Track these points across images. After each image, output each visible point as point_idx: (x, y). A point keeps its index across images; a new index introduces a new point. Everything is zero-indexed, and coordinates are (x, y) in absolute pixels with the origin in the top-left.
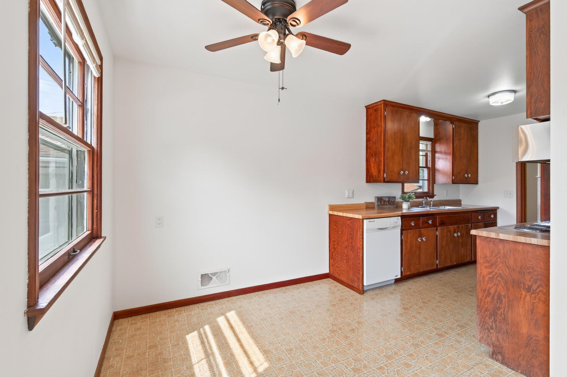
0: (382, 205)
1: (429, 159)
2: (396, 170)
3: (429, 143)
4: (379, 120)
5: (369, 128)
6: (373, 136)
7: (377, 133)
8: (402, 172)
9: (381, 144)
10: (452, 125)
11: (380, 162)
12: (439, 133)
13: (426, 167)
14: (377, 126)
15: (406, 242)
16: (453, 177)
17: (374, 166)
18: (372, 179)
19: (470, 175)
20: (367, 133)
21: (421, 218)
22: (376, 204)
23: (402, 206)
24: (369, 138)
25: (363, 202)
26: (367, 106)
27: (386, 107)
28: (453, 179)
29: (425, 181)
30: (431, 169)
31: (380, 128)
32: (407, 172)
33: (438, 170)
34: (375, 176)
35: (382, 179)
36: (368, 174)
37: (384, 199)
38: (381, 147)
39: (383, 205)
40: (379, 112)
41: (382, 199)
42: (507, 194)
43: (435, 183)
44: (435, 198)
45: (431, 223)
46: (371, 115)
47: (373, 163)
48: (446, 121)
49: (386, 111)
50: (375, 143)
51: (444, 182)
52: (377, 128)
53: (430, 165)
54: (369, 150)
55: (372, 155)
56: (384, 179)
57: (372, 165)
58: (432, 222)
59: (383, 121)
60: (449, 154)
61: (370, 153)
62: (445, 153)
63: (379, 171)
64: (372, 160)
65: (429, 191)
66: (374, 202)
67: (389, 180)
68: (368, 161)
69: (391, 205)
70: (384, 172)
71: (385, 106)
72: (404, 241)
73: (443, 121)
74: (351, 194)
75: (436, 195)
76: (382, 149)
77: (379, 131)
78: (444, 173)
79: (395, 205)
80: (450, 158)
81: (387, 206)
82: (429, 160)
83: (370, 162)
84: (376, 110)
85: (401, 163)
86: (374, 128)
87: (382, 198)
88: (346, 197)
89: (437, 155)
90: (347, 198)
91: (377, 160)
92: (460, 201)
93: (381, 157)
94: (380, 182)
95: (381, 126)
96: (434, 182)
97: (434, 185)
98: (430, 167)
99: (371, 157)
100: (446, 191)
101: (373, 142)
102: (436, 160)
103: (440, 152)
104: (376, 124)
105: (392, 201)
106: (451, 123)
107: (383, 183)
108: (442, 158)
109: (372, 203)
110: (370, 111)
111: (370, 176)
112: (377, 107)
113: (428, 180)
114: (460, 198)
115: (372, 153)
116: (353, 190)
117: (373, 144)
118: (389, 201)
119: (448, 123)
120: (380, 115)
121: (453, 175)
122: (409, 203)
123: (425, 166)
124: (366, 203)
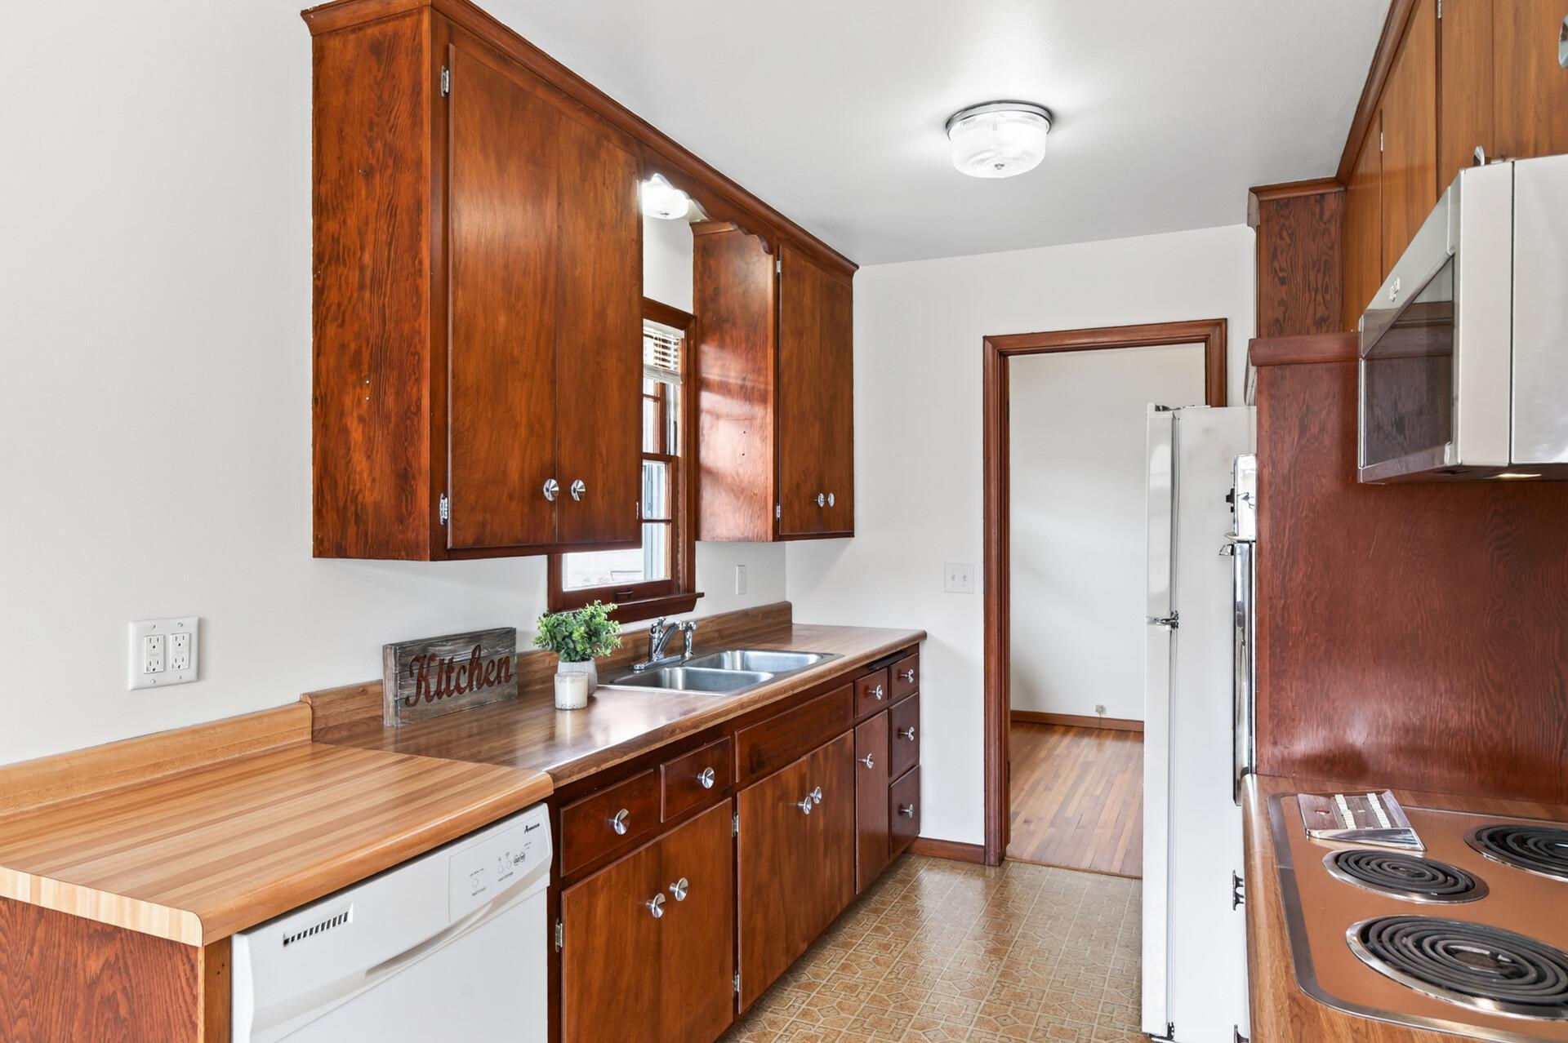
0: (429, 698)
1: (675, 417)
2: (514, 476)
3: (675, 335)
4: (404, 121)
5: (332, 172)
6: (361, 233)
7: (392, 210)
8: (552, 485)
9: (417, 289)
10: (770, 257)
11: (410, 413)
12: (717, 291)
13: (662, 456)
14: (391, 162)
15: (582, 961)
16: (778, 508)
17: (369, 441)
18: (352, 530)
19: (832, 500)
20: (321, 208)
21: (662, 767)
22: (390, 698)
23: (549, 693)
24: (336, 240)
25: (290, 695)
26: (316, 9)
27: (451, 41)
28: (778, 516)
29: (655, 525)
30: (681, 465)
31: (406, 178)
32: (579, 485)
33: (713, 474)
34: (377, 506)
35: (425, 535)
36: (328, 497)
37: (445, 652)
38: (417, 308)
39: (439, 694)
40: (403, 61)
41: (433, 657)
42: (953, 577)
43: (698, 538)
44: (703, 610)
45: (709, 783)
46: (348, 80)
47: (361, 419)
48: (751, 232)
49: (447, 68)
50: (377, 283)
51: (738, 534)
52: (389, 172)
53: (676, 448)
54: (331, 329)
55: (356, 364)
56: (438, 530)
57: (357, 434)
58: (716, 778)
59: (427, 128)
60: (763, 400)
61: (343, 347)
62: (747, 394)
63: (404, 478)
64: (359, 398)
65: (672, 576)
66: (380, 683)
67: (469, 537)
68: (322, 402)
69: (491, 684)
70: (438, 488)
71: (443, 34)
72: (572, 956)
73: (740, 232)
74: (180, 655)
75: (702, 595)
76: (425, 325)
77: (404, 199)
78: (741, 492)
79: (514, 680)
80: (765, 415)
81: (465, 700)
82: (675, 423)
83: (342, 414)
84: (382, 51)
85: (548, 424)
86: (368, 175)
87: (432, 650)
88: (130, 686)
89: (707, 399)
90: (134, 689)
91: (390, 401)
92: (785, 610)
93: (418, 381)
94: (408, 552)
95: (419, 163)
96: (695, 532)
97: (697, 542)
98: (679, 454)
99: (351, 378)
100: (740, 572)
101: (362, 269)
102: (705, 421)
103: (724, 389)
104: (379, 145)
105: (496, 658)
106: (770, 251)
107: (433, 558)
108: (729, 417)
109: (362, 691)
110: (345, 51)
111: (342, 512)
112: (390, 27)
113: (672, 521)
114: (788, 599)
115: (359, 352)
116: (201, 625)
117: (362, 287)
118: (475, 662)
119: (756, 244)
120: (406, 81)
121: (776, 502)
122: (589, 667)
123: (658, 452)
124: (313, 696)
